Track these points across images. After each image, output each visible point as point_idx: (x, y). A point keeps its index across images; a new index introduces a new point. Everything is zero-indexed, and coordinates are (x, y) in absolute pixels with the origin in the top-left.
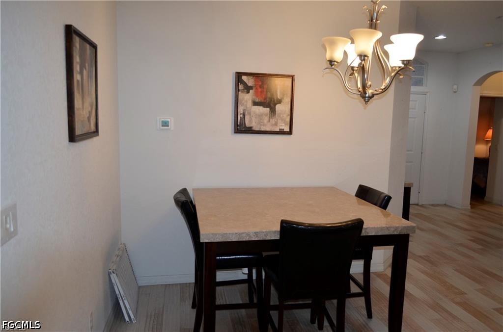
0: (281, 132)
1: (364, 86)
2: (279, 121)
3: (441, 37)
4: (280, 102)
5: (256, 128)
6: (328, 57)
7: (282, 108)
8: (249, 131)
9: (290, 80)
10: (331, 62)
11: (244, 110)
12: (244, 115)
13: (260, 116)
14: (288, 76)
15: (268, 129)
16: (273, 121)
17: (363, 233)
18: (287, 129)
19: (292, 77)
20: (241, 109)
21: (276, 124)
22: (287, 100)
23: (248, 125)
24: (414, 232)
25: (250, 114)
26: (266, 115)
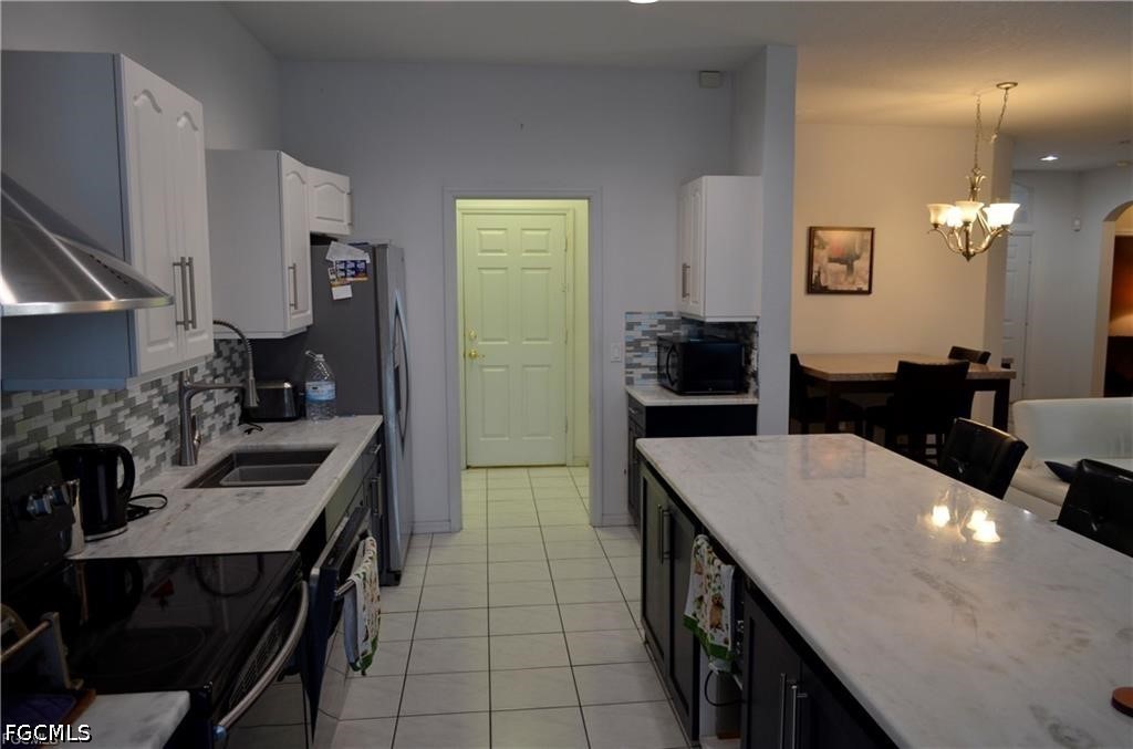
0: (860, 292)
1: (967, 246)
2: (858, 279)
3: (1050, 158)
4: (858, 257)
5: (832, 288)
6: (933, 220)
7: (861, 265)
8: (825, 291)
9: (870, 233)
10: (936, 225)
11: (820, 268)
12: (819, 273)
13: (836, 274)
14: (868, 229)
15: (845, 288)
16: (850, 279)
17: (968, 377)
18: (866, 288)
19: (872, 230)
20: (816, 267)
21: (854, 283)
22: (866, 255)
23: (823, 284)
24: (1014, 378)
25: (825, 272)
26: (843, 272)
